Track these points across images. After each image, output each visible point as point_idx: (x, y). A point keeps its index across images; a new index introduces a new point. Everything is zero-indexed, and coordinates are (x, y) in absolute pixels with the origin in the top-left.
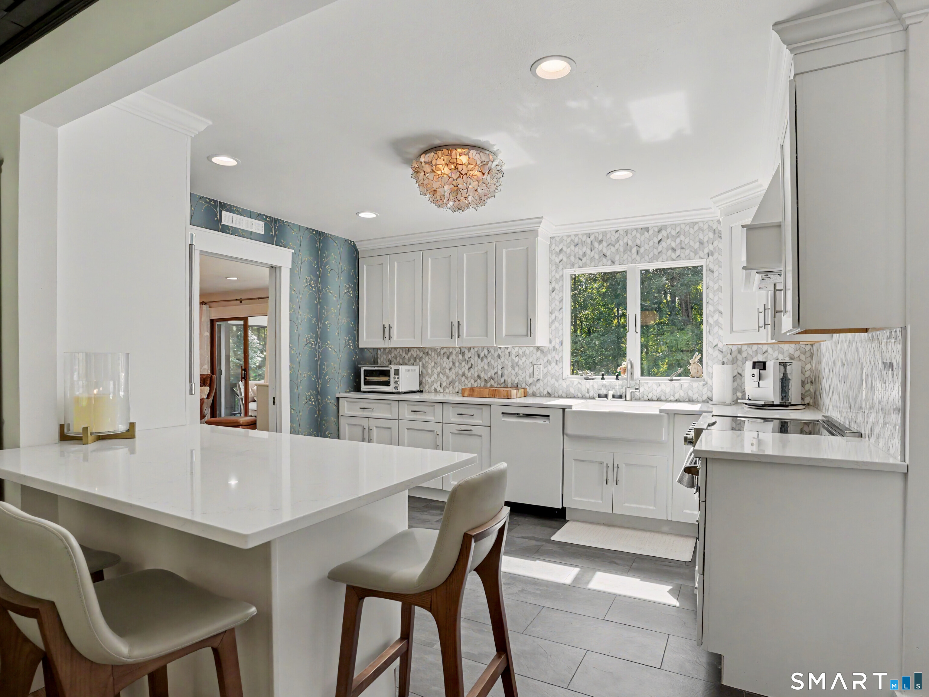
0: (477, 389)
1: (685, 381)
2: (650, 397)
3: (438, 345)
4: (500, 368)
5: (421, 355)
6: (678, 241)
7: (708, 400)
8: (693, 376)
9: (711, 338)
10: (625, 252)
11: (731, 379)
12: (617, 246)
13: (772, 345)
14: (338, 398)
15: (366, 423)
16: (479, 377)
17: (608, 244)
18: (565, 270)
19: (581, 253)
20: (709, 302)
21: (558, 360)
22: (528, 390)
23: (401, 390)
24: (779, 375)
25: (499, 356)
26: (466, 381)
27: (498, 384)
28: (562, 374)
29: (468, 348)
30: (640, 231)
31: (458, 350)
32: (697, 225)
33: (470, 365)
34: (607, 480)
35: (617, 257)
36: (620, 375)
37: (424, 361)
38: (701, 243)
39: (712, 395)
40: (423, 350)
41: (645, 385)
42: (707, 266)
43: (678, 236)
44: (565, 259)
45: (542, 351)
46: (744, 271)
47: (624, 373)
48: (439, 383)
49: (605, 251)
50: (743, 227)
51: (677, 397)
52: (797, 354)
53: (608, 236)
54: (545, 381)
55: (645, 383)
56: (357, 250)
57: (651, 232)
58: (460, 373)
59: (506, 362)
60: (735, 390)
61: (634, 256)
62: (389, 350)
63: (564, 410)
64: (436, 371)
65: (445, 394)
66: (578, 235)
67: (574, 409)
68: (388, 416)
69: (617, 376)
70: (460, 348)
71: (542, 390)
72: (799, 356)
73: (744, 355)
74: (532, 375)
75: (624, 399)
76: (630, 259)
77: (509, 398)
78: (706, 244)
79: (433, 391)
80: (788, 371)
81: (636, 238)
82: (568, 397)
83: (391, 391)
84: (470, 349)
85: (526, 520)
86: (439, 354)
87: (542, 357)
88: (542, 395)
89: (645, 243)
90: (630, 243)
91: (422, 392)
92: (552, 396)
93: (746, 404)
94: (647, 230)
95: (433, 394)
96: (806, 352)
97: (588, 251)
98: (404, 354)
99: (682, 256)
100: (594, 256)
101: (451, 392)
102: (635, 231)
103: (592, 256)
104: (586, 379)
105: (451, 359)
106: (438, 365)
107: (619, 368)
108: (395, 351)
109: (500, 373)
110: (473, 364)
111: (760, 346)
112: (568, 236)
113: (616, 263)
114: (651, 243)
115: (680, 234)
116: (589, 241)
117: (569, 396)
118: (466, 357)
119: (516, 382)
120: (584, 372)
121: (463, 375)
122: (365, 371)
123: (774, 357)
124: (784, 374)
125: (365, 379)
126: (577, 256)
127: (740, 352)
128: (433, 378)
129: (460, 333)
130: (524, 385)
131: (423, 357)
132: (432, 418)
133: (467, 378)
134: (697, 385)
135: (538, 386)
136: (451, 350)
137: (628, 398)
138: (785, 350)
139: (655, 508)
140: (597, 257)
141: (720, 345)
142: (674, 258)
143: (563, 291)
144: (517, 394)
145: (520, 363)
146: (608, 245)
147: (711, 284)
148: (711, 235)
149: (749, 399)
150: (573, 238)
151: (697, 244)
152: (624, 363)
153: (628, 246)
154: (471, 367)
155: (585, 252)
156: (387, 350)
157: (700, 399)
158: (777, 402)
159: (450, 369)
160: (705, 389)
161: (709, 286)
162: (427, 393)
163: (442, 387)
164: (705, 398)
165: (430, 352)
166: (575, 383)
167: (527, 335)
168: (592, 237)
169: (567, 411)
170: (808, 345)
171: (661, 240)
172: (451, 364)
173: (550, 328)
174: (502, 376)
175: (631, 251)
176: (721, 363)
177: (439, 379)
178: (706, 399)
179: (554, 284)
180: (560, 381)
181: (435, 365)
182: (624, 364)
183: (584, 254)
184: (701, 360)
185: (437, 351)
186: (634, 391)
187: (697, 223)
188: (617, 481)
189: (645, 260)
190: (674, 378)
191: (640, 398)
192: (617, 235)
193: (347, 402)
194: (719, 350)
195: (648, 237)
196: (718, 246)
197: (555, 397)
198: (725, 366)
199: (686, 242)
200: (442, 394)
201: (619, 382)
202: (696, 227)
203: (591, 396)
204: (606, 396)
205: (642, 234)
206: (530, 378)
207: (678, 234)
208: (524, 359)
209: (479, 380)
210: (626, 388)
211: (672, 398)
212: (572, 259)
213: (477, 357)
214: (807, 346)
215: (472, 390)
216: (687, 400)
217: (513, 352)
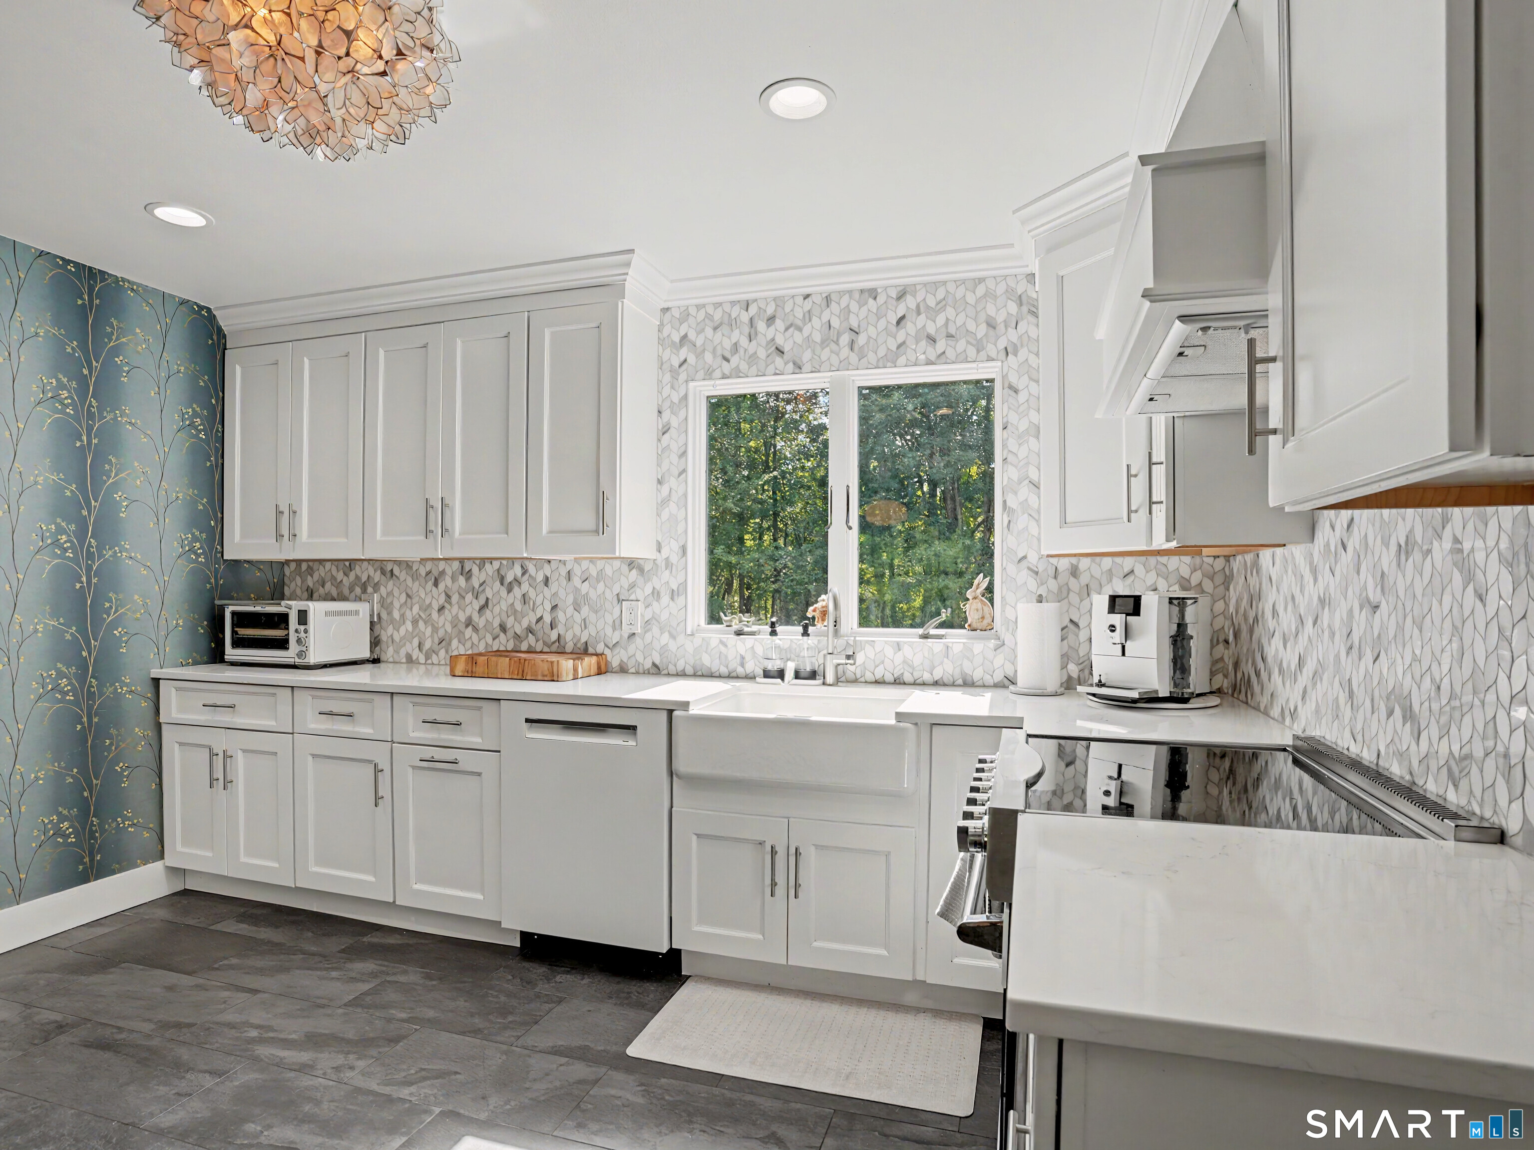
0: (482, 659)
1: (956, 638)
2: (878, 676)
3: (412, 555)
4: (548, 608)
5: (377, 577)
6: (941, 320)
7: (1007, 682)
8: (975, 626)
9: (1011, 540)
10: (824, 343)
11: (1056, 634)
12: (807, 330)
13: (1143, 558)
14: (156, 681)
15: (220, 742)
16: (503, 628)
17: (788, 323)
18: (692, 384)
19: (727, 344)
20: (1009, 459)
21: (675, 589)
22: (609, 659)
23: (312, 660)
24: (1170, 627)
25: (546, 581)
26: (475, 638)
27: (545, 643)
28: (684, 622)
29: (478, 562)
30: (857, 295)
31: (456, 565)
32: (982, 285)
33: (482, 601)
34: (774, 884)
35: (807, 355)
36: (814, 625)
37: (383, 591)
38: (991, 325)
39: (1016, 671)
40: (380, 565)
41: (868, 647)
42: (1004, 377)
43: (944, 308)
44: (692, 359)
45: (641, 570)
46: (1147, 304)
47: (823, 620)
48: (416, 642)
49: (780, 341)
50: (1144, 160)
51: (938, 675)
52: (1196, 578)
53: (788, 308)
54: (648, 636)
55: (867, 642)
56: (220, 330)
57: (881, 299)
58: (462, 617)
59: (562, 594)
60: (1065, 658)
61: (845, 352)
62: (308, 565)
63: (670, 712)
64: (409, 614)
65: (429, 667)
66: (720, 304)
67: (694, 710)
68: (270, 724)
69: (806, 628)
70: (462, 561)
71: (640, 659)
72: (1200, 584)
73: (1084, 579)
74: (617, 625)
75: (820, 682)
76: (835, 360)
77: (555, 678)
78: (1001, 328)
79: (404, 660)
80: (1189, 618)
81: (850, 311)
82: (697, 674)
83: (290, 661)
84: (482, 562)
85: (586, 981)
86: (415, 577)
87: (640, 581)
88: (641, 671)
89: (868, 323)
90: (835, 323)
91: (376, 661)
92: (663, 673)
93: (1094, 695)
94: (873, 293)
95: (405, 666)
96: (1215, 573)
97: (744, 341)
98: (340, 576)
99: (951, 354)
100: (756, 353)
101: (443, 662)
102: (847, 296)
103: (751, 351)
104: (739, 633)
105: (442, 586)
106: (416, 599)
107: (811, 609)
108: (321, 567)
109: (547, 619)
110: (490, 597)
111: (1118, 560)
112: (699, 307)
113: (804, 369)
114: (882, 324)
115: (945, 305)
116: (745, 317)
117: (700, 673)
118: (475, 583)
119: (583, 640)
120: (734, 618)
121: (469, 623)
122: (234, 614)
123: (1149, 584)
124: (1179, 625)
125: (234, 632)
126: (719, 352)
127: (1074, 572)
128: (402, 631)
129: (447, 525)
130: (600, 648)
131: (382, 582)
132: (366, 731)
133: (476, 629)
134: (981, 647)
135: (631, 649)
136: (442, 565)
137: (830, 679)
138: (1171, 568)
139: (885, 953)
140: (762, 353)
141: (1033, 558)
142: (933, 358)
143: (686, 431)
144: (575, 670)
145: (593, 595)
146: (787, 329)
147: (1013, 418)
148: (1013, 308)
149: (1100, 684)
150: (710, 310)
151: (983, 328)
152: (823, 597)
153: (832, 328)
154: (486, 605)
155: (736, 344)
156: (304, 566)
157: (989, 680)
158: (1164, 693)
159: (441, 609)
160: (999, 661)
161: (1008, 422)
162: (391, 665)
163: (424, 652)
164: (998, 677)
165: (396, 571)
166: (714, 643)
167: (597, 531)
168: (753, 309)
169: (677, 716)
170: (1218, 557)
171: (903, 318)
172: (443, 598)
173: (659, 515)
174: (552, 626)
175: (837, 342)
176: (1035, 598)
177: (417, 631)
178: (1002, 681)
179: (666, 415)
180: (681, 639)
181: (409, 600)
182: (823, 600)
183: (735, 347)
184: (990, 589)
185: (411, 568)
186: (843, 661)
187: (981, 280)
188: (797, 886)
189: (869, 363)
190: (933, 632)
191: (858, 676)
192: (808, 305)
193: (177, 689)
194: (1029, 568)
195: (875, 311)
196: (1026, 332)
197: (669, 674)
198: (1044, 604)
199: (959, 322)
200: (423, 667)
201: (810, 641)
202: (981, 290)
203: (748, 672)
204: (781, 674)
205: (861, 304)
206: (614, 629)
207: (942, 304)
208: (601, 586)
209: (502, 635)
210: (825, 655)
211: (927, 677)
212: (708, 357)
213: (498, 583)
214: (1217, 559)
215: (472, 659)
216: (960, 682)
217: (577, 571)
